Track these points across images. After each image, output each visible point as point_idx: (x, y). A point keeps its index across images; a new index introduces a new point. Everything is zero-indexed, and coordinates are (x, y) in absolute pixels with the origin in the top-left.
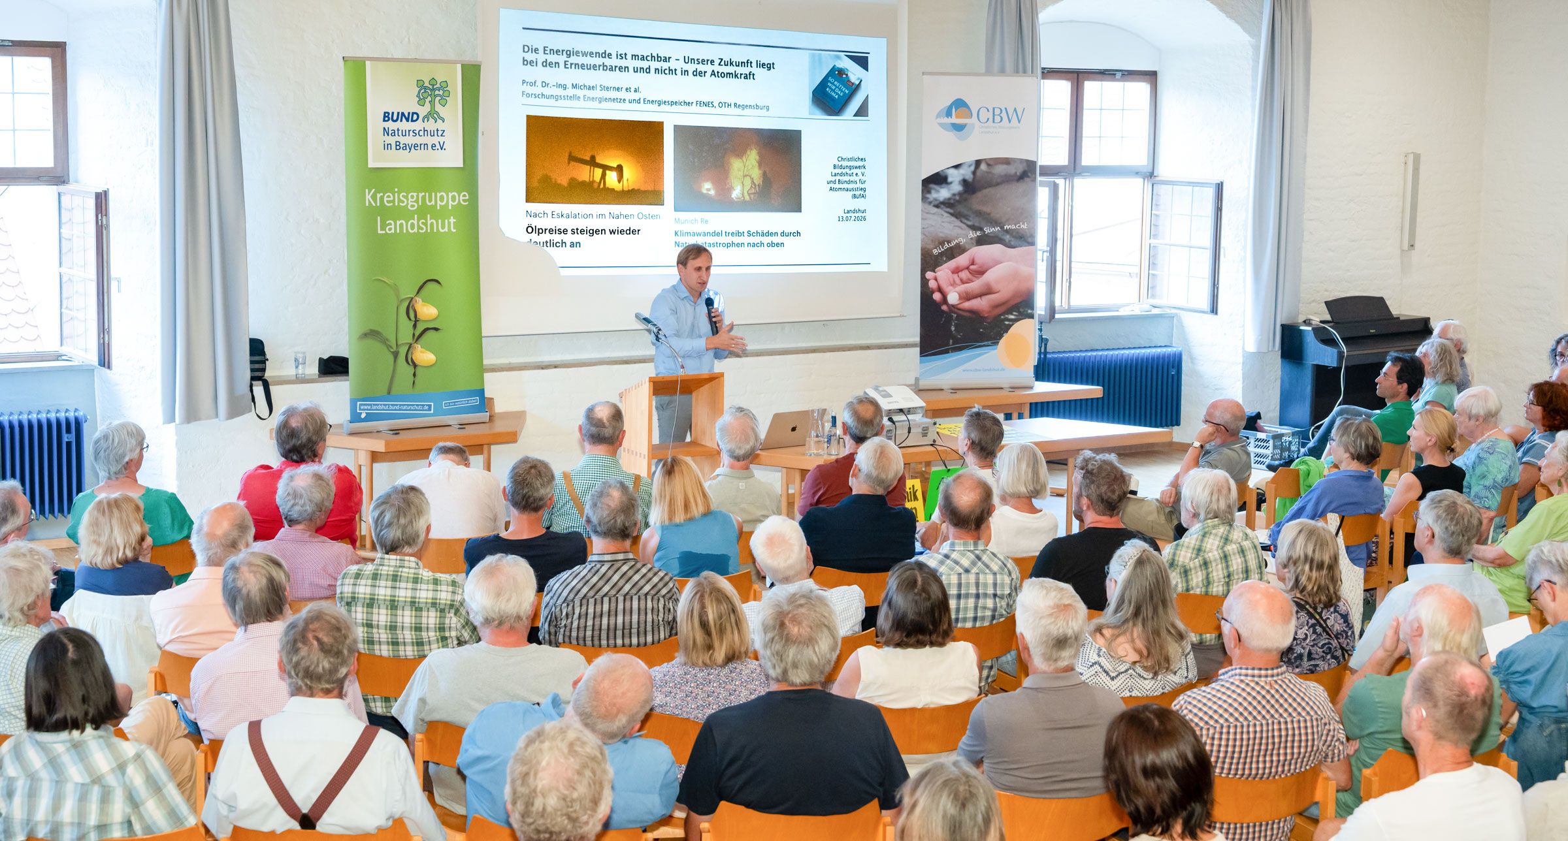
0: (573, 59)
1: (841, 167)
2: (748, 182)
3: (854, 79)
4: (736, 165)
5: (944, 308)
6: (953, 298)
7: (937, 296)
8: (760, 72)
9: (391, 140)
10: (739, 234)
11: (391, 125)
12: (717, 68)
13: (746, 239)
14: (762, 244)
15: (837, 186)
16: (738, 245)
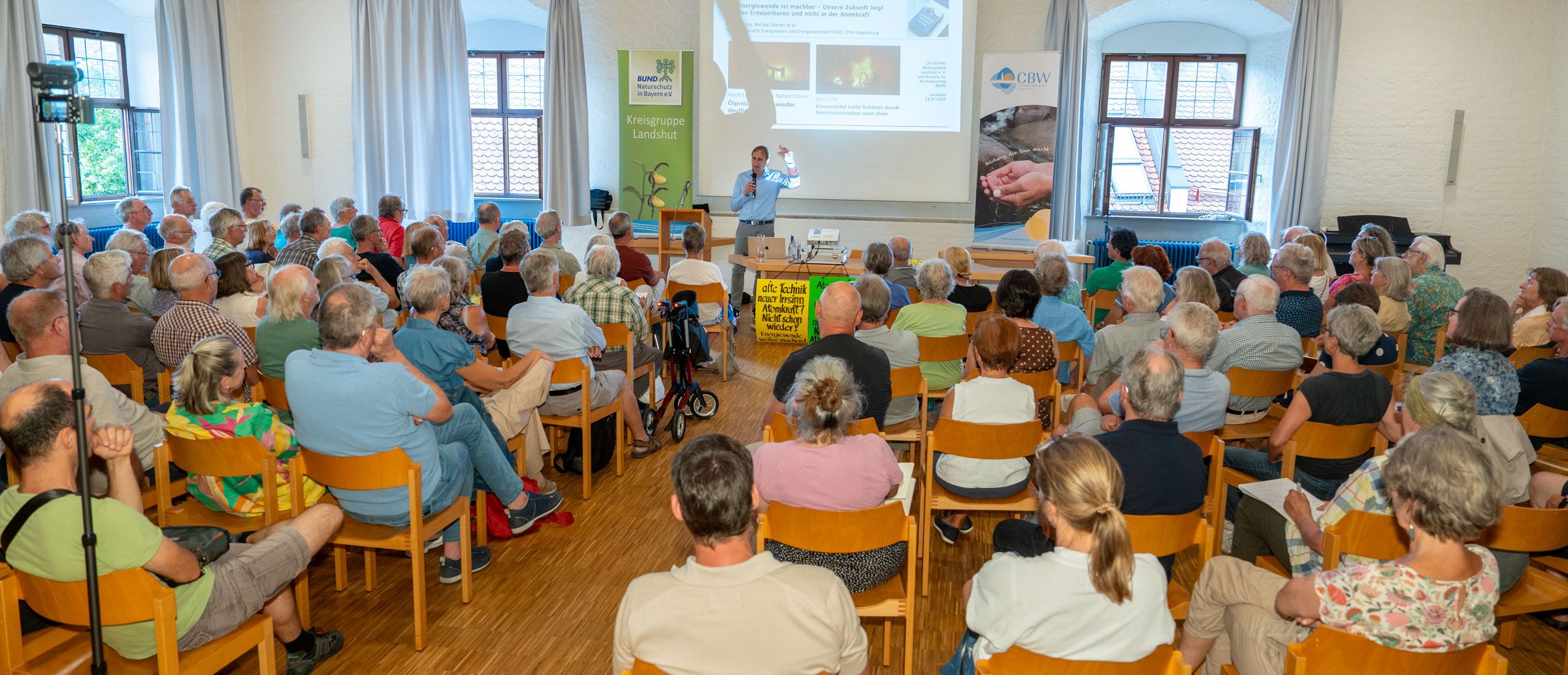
0: (756, 10)
1: (928, 68)
2: (864, 77)
3: (938, 14)
4: (856, 67)
5: (991, 199)
6: (997, 193)
7: (987, 191)
8: (873, 13)
9: (642, 91)
10: (857, 107)
11: (642, 83)
12: (844, 11)
13: (862, 110)
14: (872, 113)
15: (925, 79)
16: (857, 114)
